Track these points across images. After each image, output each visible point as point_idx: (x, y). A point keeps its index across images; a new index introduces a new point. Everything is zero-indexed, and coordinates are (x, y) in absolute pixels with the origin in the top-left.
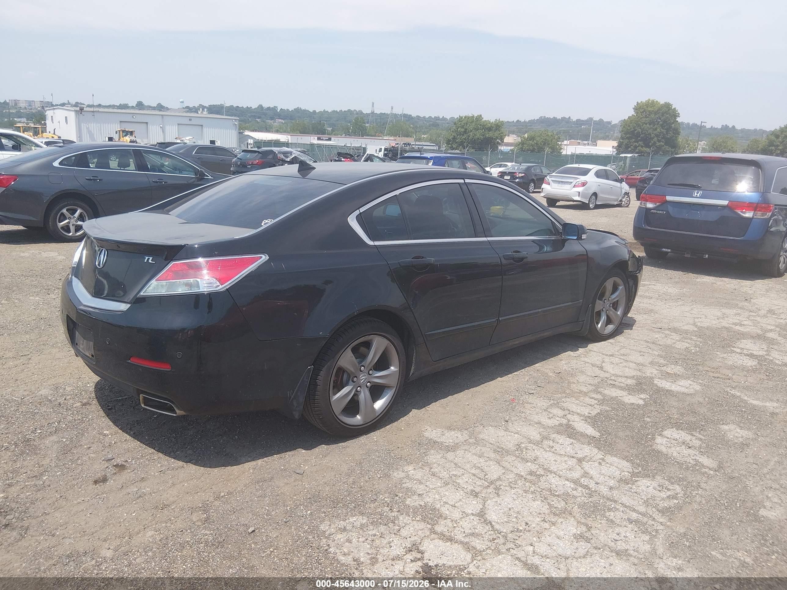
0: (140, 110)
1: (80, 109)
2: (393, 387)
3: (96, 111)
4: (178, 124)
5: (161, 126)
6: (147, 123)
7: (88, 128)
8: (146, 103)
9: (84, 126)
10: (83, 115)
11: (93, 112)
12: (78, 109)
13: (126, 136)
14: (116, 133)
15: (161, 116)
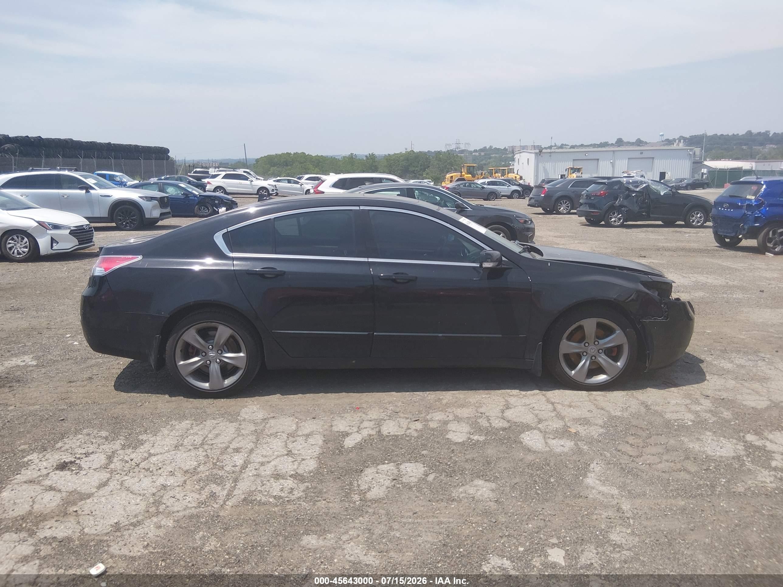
0: (619, 146)
1: (540, 152)
2: (242, 369)
3: (553, 152)
4: (629, 159)
5: (611, 161)
6: (598, 159)
7: (544, 167)
8: (625, 140)
9: (541, 166)
10: (542, 156)
11: (550, 153)
12: (537, 151)
13: (573, 173)
14: (566, 171)
15: (612, 152)
